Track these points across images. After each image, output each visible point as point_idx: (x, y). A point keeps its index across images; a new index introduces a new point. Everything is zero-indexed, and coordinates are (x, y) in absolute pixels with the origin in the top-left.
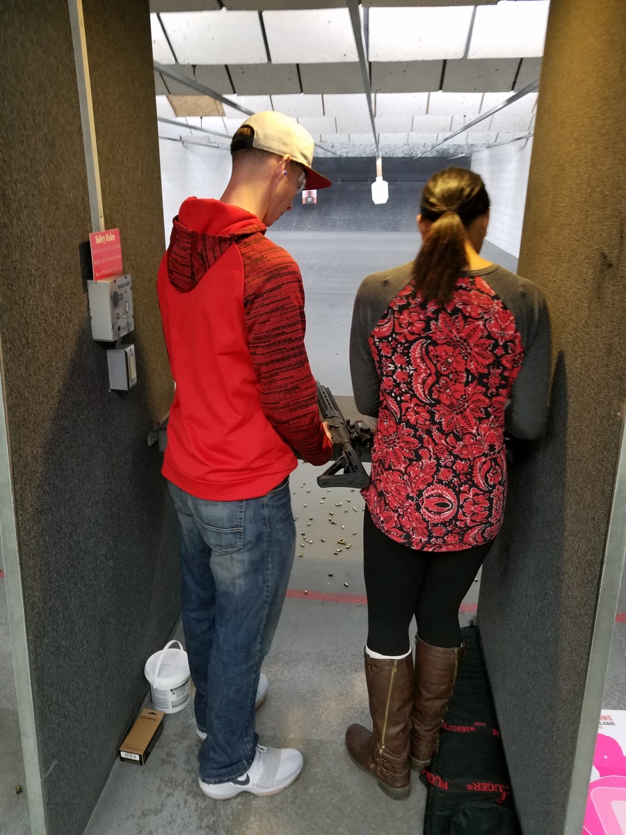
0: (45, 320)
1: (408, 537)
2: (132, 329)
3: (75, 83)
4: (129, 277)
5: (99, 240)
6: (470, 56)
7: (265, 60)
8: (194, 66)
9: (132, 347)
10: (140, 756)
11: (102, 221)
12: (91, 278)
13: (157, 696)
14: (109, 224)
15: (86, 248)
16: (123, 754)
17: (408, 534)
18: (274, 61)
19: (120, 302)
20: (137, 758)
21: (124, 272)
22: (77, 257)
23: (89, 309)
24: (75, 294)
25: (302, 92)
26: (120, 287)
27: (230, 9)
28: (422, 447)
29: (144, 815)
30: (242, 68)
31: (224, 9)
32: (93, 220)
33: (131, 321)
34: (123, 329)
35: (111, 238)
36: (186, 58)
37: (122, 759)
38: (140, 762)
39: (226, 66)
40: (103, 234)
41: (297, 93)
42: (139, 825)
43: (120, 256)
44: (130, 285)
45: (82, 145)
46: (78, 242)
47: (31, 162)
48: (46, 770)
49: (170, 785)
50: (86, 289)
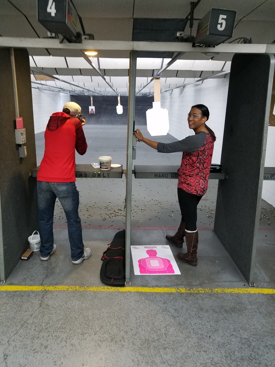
0: (6, 137)
2: (26, 142)
4: (25, 129)
5: (18, 120)
7: (66, 67)
8: (43, 68)
9: (26, 147)
10: (27, 258)
11: (19, 115)
12: (16, 128)
14: (20, 116)
15: (15, 121)
16: (22, 258)
18: (69, 67)
19: (23, 135)
22: (13, 123)
23: (15, 136)
24: (12, 132)
25: (81, 75)
26: (23, 131)
27: (53, 56)
31: (51, 56)
32: (16, 115)
33: (25, 140)
35: (21, 119)
36: (40, 65)
38: (27, 260)
40: (19, 118)
41: (80, 75)
43: (23, 124)
44: (25, 131)
46: (13, 120)
47: (4, 102)
48: (4, 247)
50: (14, 131)
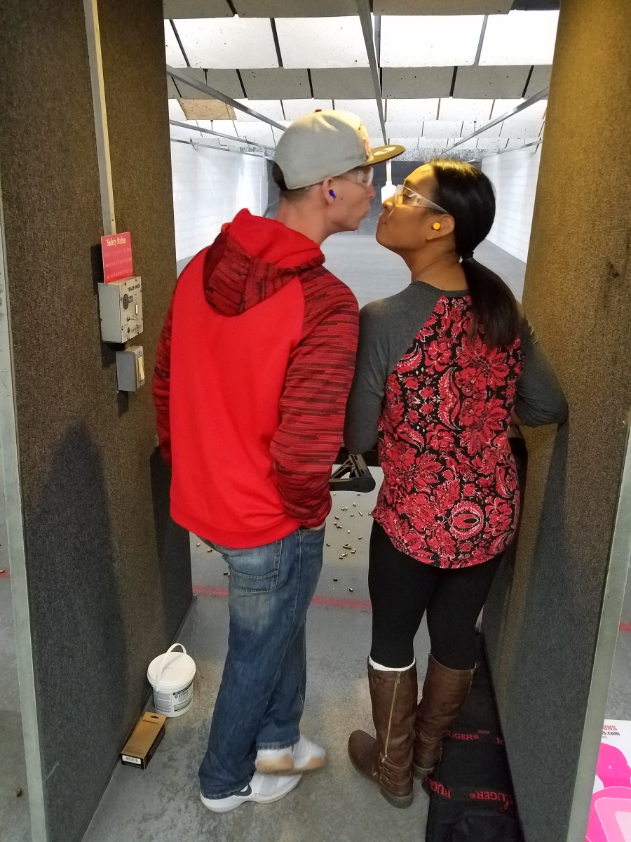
0: (56, 321)
1: (436, 557)
2: (141, 331)
3: (90, 89)
4: (139, 279)
5: (110, 243)
6: (481, 63)
7: (277, 65)
8: (206, 70)
9: (141, 348)
10: (142, 760)
11: (113, 224)
12: (102, 280)
13: (159, 699)
14: (121, 228)
15: (97, 251)
16: (125, 758)
17: (435, 554)
18: (285, 66)
19: (129, 304)
20: (139, 762)
21: (135, 274)
22: (88, 260)
23: (99, 311)
24: (86, 296)
25: (313, 96)
26: (130, 289)
28: (446, 469)
29: (145, 819)
30: (253, 72)
32: (104, 223)
33: (141, 322)
34: (133, 331)
35: (122, 241)
36: (198, 62)
37: (124, 763)
38: (142, 766)
39: (238, 70)
40: (114, 237)
41: (308, 98)
42: (139, 829)
43: (131, 259)
44: (140, 288)
45: (95, 149)
46: (89, 245)
47: (45, 165)
48: (48, 772)
49: (171, 789)
50: (96, 292)
